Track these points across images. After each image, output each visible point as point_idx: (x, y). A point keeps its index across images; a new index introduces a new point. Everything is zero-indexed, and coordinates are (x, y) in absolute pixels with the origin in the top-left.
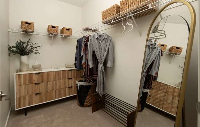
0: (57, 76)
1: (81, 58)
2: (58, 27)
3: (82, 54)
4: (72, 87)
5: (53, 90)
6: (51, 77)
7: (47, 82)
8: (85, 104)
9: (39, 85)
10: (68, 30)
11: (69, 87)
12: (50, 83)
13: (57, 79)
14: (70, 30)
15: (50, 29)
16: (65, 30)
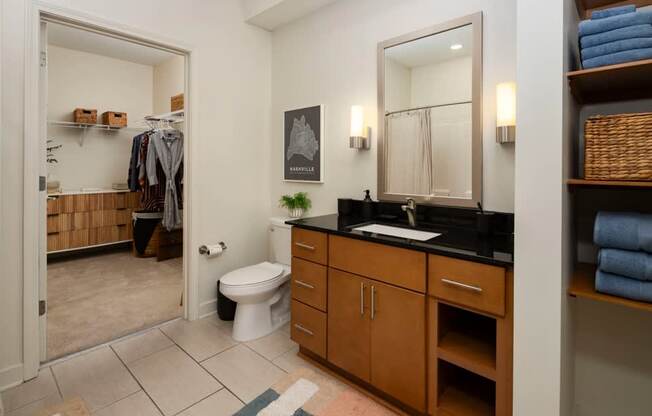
0: (93, 203)
1: (137, 171)
2: (96, 111)
3: (139, 163)
4: (124, 225)
5: (84, 228)
6: (81, 205)
7: (73, 214)
8: (146, 251)
9: (55, 218)
10: (118, 115)
11: (119, 226)
12: (78, 217)
13: (93, 208)
14: (123, 116)
15: (79, 115)
16: (111, 117)
